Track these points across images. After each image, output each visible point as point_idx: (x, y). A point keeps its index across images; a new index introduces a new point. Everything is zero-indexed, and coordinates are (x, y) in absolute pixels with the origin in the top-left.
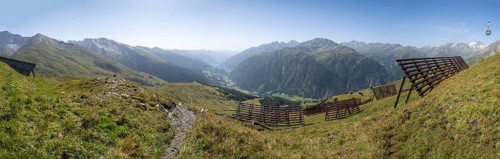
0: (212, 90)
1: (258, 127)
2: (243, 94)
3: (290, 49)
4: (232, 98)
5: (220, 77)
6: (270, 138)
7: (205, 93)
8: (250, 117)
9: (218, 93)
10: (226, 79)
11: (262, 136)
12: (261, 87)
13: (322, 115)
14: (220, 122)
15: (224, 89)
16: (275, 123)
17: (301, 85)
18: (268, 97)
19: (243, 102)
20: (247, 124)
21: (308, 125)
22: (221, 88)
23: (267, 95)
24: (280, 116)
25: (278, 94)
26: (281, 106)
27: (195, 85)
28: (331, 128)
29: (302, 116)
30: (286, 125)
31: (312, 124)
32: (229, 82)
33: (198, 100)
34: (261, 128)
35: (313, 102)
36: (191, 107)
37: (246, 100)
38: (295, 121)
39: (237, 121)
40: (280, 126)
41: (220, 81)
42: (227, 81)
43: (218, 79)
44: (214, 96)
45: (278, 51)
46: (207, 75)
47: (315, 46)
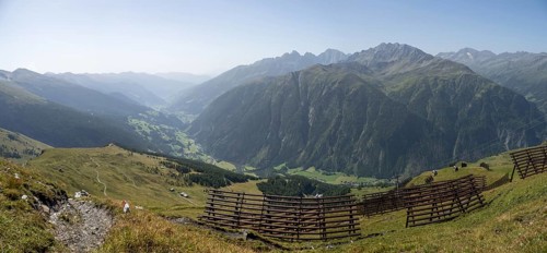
0: (151, 162)
1: (256, 243)
2: (220, 172)
3: (325, 68)
4: (196, 180)
5: (170, 134)
7: (135, 170)
8: (238, 220)
9: (165, 170)
10: (182, 137)
12: (263, 154)
13: (400, 215)
14: (169, 232)
15: (180, 160)
16: (293, 234)
17: (352, 148)
18: (278, 177)
19: (222, 189)
20: (233, 237)
21: (369, 236)
22: (171, 158)
23: (276, 171)
24: (304, 219)
25: (300, 169)
26: (306, 197)
27: (112, 153)
28: (420, 241)
29: (355, 217)
30: (318, 237)
31: (377, 235)
32: (190, 144)
33: (119, 186)
34: (264, 245)
35: (378, 185)
36: (103, 201)
37: (229, 184)
38: (340, 229)
39: (207, 230)
40: (307, 240)
41: (170, 141)
42: (185, 142)
43: (165, 137)
44: (156, 175)
45: (297, 73)
46: (140, 128)
47: (381, 60)
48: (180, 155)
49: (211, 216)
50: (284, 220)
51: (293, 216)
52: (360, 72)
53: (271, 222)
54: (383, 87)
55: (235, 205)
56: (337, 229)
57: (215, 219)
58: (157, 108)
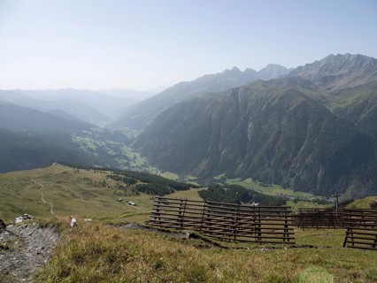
0: (98, 176)
1: (198, 241)
2: (165, 181)
3: (265, 84)
4: (142, 189)
5: (116, 149)
6: (220, 261)
7: (82, 185)
8: (181, 223)
9: (112, 183)
10: (128, 151)
11: (205, 257)
12: (203, 165)
14: (116, 237)
15: (127, 173)
16: (230, 235)
17: (290, 163)
18: (217, 186)
19: (166, 196)
20: (176, 236)
21: (303, 246)
22: (118, 171)
23: (216, 181)
24: (241, 224)
25: (237, 179)
26: (243, 204)
27: (56, 172)
28: (361, 263)
29: (289, 227)
30: (254, 239)
31: (311, 247)
32: (135, 158)
33: (67, 203)
34: (204, 243)
35: (315, 201)
36: (48, 220)
37: (173, 192)
38: (274, 235)
39: (154, 233)
40: (243, 241)
41: (116, 156)
42: (131, 156)
43: (111, 152)
44: (104, 189)
45: (237, 89)
46: (85, 145)
47: (327, 74)
48: (126, 168)
49: (157, 220)
50: (223, 223)
51: (231, 220)
52: (303, 87)
53: (211, 224)
54: (328, 102)
55: (178, 209)
56: (272, 235)
57: (161, 223)
58: (102, 125)
